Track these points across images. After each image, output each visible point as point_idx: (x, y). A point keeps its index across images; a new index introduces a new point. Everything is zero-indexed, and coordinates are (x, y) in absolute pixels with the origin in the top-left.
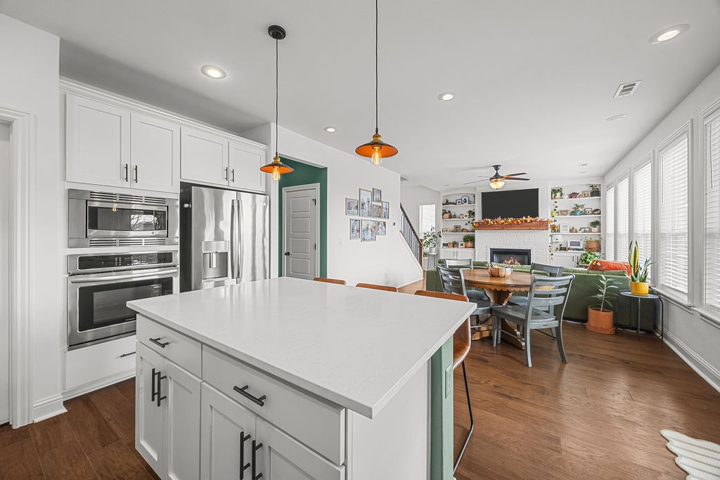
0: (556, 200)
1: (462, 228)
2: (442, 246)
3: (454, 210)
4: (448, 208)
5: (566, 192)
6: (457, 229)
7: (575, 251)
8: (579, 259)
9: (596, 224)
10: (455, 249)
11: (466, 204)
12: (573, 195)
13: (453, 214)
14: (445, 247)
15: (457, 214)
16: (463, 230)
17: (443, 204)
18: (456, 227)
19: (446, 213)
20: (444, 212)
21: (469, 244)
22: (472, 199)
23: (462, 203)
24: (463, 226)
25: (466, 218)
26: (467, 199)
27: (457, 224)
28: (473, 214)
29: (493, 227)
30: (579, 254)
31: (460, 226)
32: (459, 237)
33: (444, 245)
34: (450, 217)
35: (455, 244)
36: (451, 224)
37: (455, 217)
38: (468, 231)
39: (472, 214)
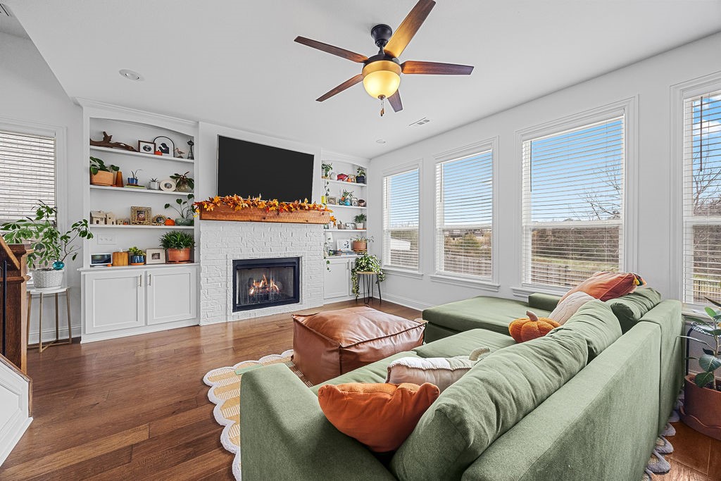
0: (327, 180)
1: (154, 214)
2: (87, 262)
3: (129, 165)
4: (111, 157)
5: (335, 171)
6: (139, 216)
7: (348, 255)
8: (354, 265)
9: (361, 218)
10: (138, 270)
11: (170, 156)
12: (341, 177)
13: (126, 175)
14: (99, 266)
15: (142, 178)
16: (158, 220)
17: (92, 143)
18: (139, 211)
19: (103, 168)
20: (97, 168)
21: (182, 254)
22: (182, 146)
23: (155, 153)
24: (157, 210)
25: (170, 191)
26: (170, 146)
27: (141, 202)
28: (190, 182)
29: (246, 215)
30: (352, 258)
31: (148, 210)
32: (148, 238)
33: (95, 260)
34: (118, 182)
35: (134, 257)
36: (121, 203)
37: (133, 182)
38: (175, 223)
39: (184, 182)
